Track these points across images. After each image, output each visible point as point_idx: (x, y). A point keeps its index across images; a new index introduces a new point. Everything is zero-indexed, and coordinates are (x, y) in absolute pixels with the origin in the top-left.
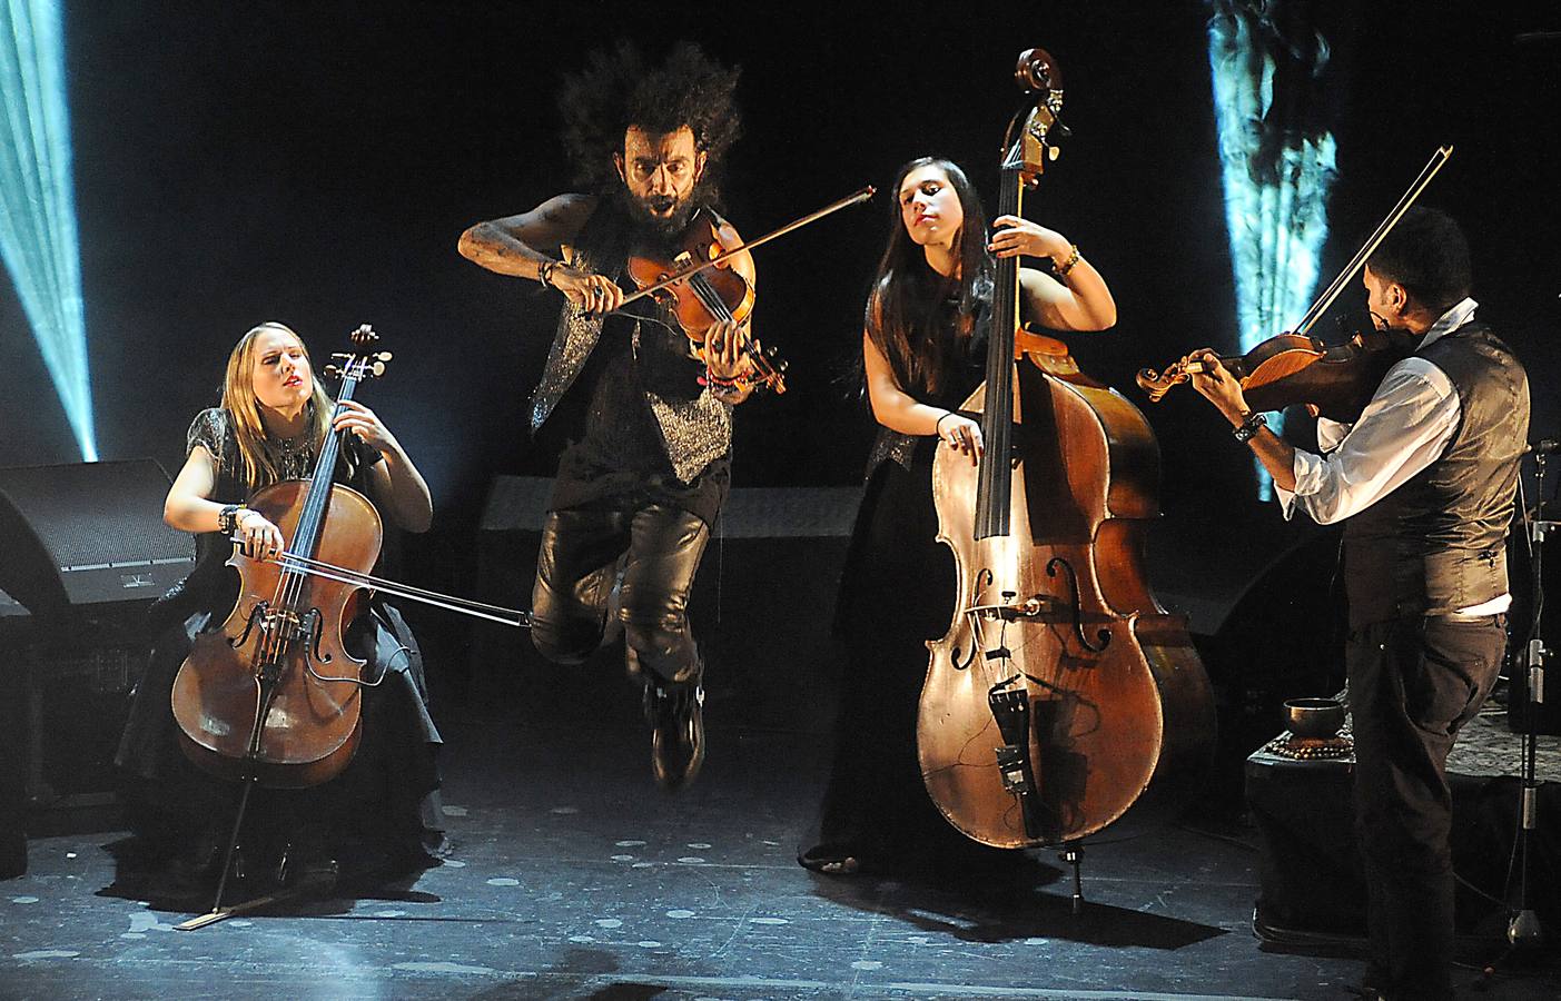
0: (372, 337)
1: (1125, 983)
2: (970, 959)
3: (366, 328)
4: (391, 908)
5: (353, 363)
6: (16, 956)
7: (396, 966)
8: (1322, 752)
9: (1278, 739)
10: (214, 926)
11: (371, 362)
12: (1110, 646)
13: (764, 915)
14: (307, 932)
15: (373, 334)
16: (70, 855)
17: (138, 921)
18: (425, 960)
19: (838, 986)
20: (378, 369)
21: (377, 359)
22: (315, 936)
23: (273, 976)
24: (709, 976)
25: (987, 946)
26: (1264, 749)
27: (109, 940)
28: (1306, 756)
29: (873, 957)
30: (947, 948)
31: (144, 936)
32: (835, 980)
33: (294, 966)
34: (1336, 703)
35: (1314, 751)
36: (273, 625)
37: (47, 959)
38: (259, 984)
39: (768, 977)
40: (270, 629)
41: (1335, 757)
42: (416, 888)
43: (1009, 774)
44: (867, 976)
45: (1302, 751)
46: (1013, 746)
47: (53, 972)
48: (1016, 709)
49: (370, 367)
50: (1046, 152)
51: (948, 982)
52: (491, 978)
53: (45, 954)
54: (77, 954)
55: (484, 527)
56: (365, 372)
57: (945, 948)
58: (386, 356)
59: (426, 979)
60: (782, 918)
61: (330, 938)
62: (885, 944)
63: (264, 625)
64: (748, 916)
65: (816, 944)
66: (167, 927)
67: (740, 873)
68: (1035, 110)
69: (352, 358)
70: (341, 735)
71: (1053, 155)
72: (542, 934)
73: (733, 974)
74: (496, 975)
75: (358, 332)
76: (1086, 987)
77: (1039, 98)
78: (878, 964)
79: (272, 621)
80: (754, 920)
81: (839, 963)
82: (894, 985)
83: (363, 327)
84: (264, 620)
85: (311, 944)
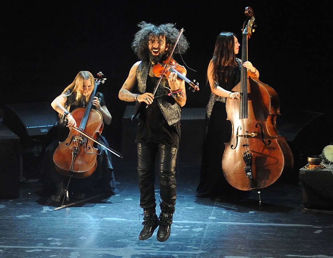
0: (102, 75)
1: (272, 222)
2: (236, 216)
3: (101, 72)
4: (103, 205)
5: (97, 81)
6: (17, 216)
7: (104, 219)
8: (317, 168)
9: (307, 165)
10: (62, 210)
11: (102, 80)
12: (271, 144)
13: (189, 207)
14: (83, 211)
15: (102, 74)
16: (29, 193)
17: (45, 208)
18: (110, 217)
19: (206, 223)
20: (103, 82)
21: (103, 80)
22: (85, 212)
23: (76, 221)
24: (176, 220)
25: (240, 213)
26: (303, 167)
27: (38, 213)
28: (313, 169)
29: (214, 216)
30: (231, 214)
31: (46, 212)
32: (205, 221)
33: (81, 219)
34: (320, 157)
35: (315, 168)
36: (77, 140)
37: (24, 217)
38: (73, 223)
39: (190, 221)
40: (76, 141)
41: (320, 169)
42: (109, 201)
43: (248, 173)
44: (212, 220)
45: (312, 168)
46: (249, 167)
47: (25, 220)
48: (249, 158)
49: (101, 81)
50: (252, 30)
51: (231, 222)
52: (126, 221)
53: (23, 216)
54: (31, 216)
55: (124, 118)
56: (100, 82)
57: (230, 214)
58: (105, 79)
59: (111, 222)
60: (193, 207)
61: (89, 212)
62: (216, 213)
63: (75, 140)
64: (185, 207)
65: (201, 213)
66: (51, 210)
67: (183, 197)
68: (249, 21)
69: (97, 79)
70: (92, 166)
71: (253, 31)
72: (137, 211)
73: (181, 220)
74: (127, 221)
75: (99, 73)
76: (263, 222)
77: (250, 18)
78: (215, 218)
79: (76, 139)
80: (186, 208)
81: (206, 218)
82: (219, 222)
83: (100, 72)
84: (75, 139)
85: (84, 214)
